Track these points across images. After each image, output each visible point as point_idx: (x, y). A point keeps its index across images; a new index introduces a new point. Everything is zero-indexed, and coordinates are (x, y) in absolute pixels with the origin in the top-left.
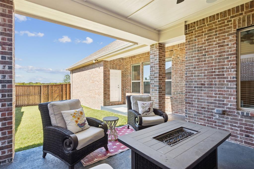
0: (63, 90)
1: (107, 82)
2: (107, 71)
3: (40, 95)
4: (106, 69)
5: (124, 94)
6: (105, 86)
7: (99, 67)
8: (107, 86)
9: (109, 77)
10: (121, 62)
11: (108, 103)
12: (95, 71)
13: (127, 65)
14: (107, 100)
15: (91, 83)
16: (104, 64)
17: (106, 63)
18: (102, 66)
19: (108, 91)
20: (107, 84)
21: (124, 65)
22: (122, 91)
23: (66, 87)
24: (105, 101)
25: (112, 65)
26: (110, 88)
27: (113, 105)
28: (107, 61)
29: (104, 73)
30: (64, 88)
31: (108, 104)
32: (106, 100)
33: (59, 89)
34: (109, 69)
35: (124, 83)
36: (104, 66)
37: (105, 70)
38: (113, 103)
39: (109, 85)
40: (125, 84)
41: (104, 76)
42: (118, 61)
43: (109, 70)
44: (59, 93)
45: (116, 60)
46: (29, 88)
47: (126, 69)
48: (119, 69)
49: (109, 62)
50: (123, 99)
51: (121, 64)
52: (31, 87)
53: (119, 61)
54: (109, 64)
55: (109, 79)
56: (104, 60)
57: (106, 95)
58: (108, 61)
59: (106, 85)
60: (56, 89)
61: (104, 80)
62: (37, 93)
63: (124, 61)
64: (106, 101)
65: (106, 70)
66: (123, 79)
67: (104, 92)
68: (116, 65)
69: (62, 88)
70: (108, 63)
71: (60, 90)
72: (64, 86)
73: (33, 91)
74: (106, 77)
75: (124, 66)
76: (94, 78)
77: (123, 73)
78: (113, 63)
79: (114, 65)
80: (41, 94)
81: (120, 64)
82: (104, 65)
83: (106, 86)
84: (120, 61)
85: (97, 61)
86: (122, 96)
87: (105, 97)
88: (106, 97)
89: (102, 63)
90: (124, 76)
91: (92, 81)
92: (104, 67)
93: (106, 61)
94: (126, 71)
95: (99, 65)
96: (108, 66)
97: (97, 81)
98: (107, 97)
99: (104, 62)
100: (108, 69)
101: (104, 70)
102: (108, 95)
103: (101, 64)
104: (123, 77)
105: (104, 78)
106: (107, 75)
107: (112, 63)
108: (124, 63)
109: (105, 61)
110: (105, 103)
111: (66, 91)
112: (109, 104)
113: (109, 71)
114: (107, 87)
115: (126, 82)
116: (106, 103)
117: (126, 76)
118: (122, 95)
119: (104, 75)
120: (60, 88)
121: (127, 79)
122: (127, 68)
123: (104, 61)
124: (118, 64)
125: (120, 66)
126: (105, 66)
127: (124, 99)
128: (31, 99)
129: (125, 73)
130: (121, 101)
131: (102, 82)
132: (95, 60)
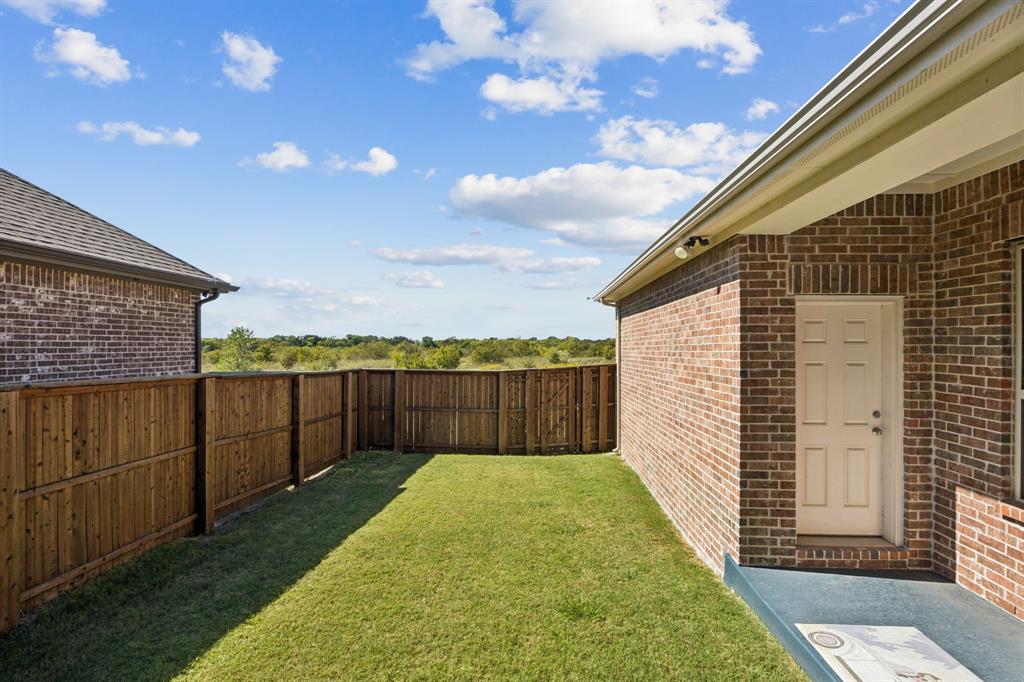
0: (582, 392)
1: (774, 392)
2: (774, 311)
3: (496, 411)
4: (765, 293)
5: (929, 488)
6: (754, 419)
7: (719, 286)
8: (774, 419)
9: (792, 355)
10: (904, 231)
11: (774, 542)
12: (700, 312)
13: (962, 252)
14: (774, 523)
15: (680, 380)
16: (747, 258)
17: (762, 249)
18: (734, 278)
19: (780, 456)
20: (774, 409)
21: (929, 249)
22: (907, 460)
23: (596, 380)
24: (754, 531)
25: (813, 259)
26: (793, 438)
27: (821, 569)
28: (772, 238)
29: (742, 329)
30: (587, 386)
31: (774, 552)
32: (763, 522)
33: (568, 388)
34: (789, 293)
35: (929, 396)
36: (742, 276)
37: (755, 302)
38: (820, 554)
39: (784, 411)
40: (937, 406)
41: (743, 347)
42: (874, 221)
43: (792, 302)
44: (568, 405)
45: (855, 222)
46: (460, 379)
47: (953, 283)
48: (881, 289)
49: (786, 244)
50: (915, 525)
51: (906, 249)
52: (467, 376)
53: (884, 221)
54: (786, 257)
55: (787, 367)
56: (746, 231)
57: (760, 485)
58: (780, 238)
59: (763, 410)
60: (555, 387)
61: (743, 374)
62: (485, 401)
63: (928, 222)
64: (765, 532)
65: (763, 303)
66: (927, 368)
67: (743, 466)
68: (853, 259)
69: (579, 388)
70: (781, 250)
71: (570, 396)
72: (587, 377)
73: (472, 395)
74: (765, 356)
75: (928, 258)
76: (693, 355)
77: (928, 313)
78: (822, 249)
79: (832, 259)
80: (498, 408)
81: (896, 249)
82: (743, 267)
83: (764, 419)
84: (897, 221)
85: (706, 248)
86: (907, 506)
87: (752, 503)
88: (763, 504)
89: (732, 257)
90: (930, 340)
91: (685, 368)
92: (742, 285)
93: (762, 237)
94: (953, 303)
95: (717, 268)
96: (775, 275)
97: (709, 378)
98: (773, 504)
99: (744, 250)
100: (782, 293)
101: (743, 302)
102: (774, 485)
103: (727, 264)
104: (927, 350)
105: (743, 365)
106: (774, 338)
107: (811, 249)
108: (929, 231)
109: (752, 237)
110: (752, 541)
111: (596, 400)
112: (791, 552)
113: (789, 307)
114: (773, 428)
115: (952, 389)
116: (761, 541)
117: (952, 340)
118: (907, 496)
119: (743, 338)
120: (571, 382)
121: (959, 369)
122: (960, 272)
123: (743, 239)
124: (874, 249)
125: (895, 260)
126: (755, 275)
127: (929, 525)
128: (467, 424)
129: (938, 314)
130: (898, 538)
131: (733, 390)
132: (691, 242)
